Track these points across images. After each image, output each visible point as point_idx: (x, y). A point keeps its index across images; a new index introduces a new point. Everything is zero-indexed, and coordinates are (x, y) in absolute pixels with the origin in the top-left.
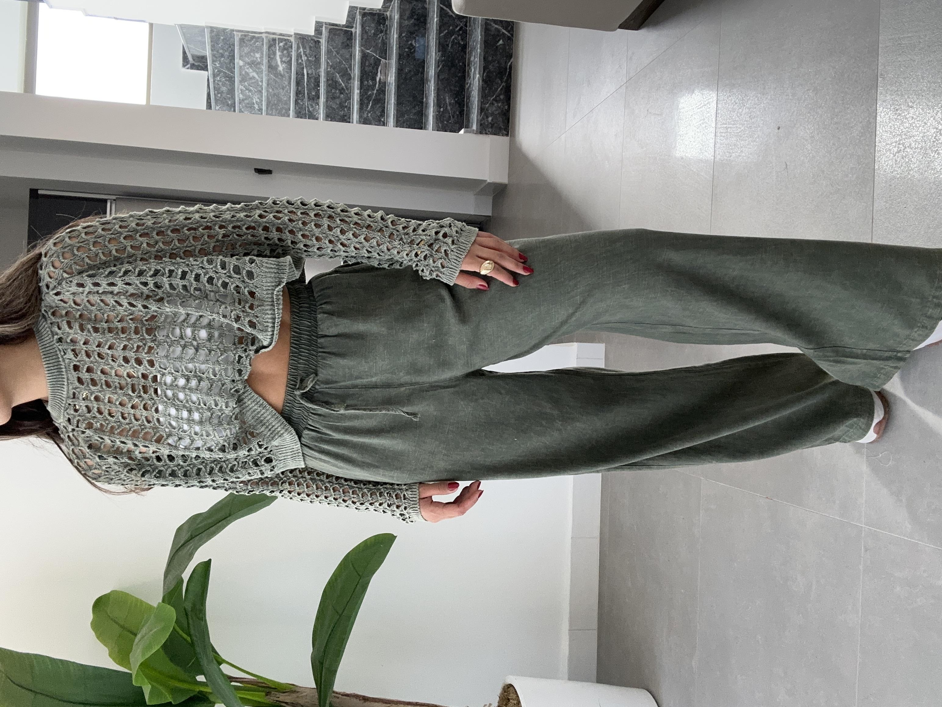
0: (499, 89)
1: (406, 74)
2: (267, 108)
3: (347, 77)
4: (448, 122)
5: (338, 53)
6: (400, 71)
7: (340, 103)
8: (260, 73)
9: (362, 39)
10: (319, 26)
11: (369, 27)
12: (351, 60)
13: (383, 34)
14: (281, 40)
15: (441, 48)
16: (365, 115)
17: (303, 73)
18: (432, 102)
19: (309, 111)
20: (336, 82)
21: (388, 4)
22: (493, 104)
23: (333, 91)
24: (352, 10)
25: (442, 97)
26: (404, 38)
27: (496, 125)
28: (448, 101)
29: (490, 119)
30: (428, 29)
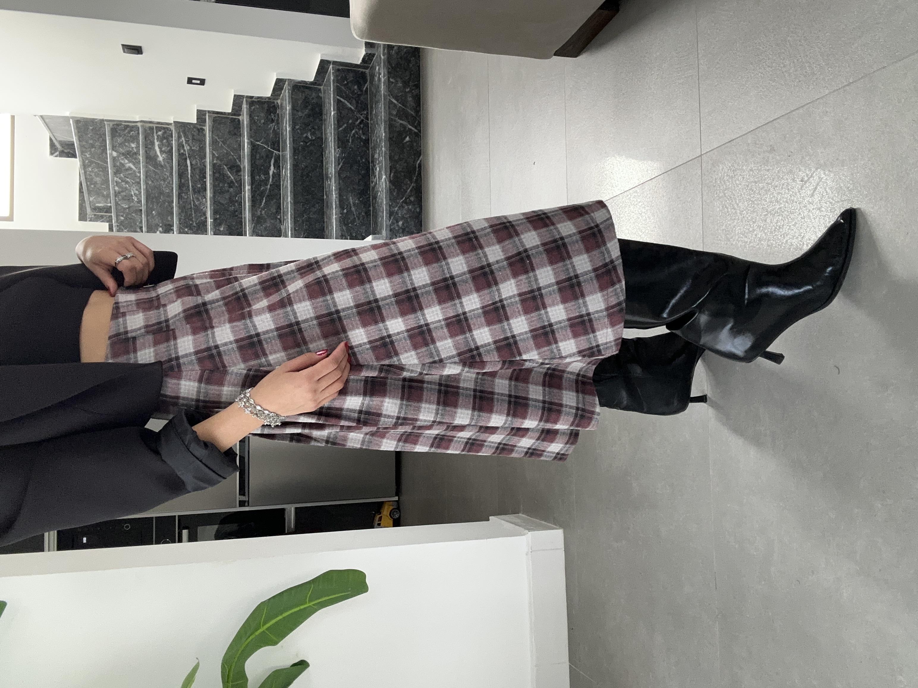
0: (409, 190)
1: (303, 169)
2: (147, 201)
3: (236, 169)
4: (353, 224)
5: (224, 144)
6: (295, 167)
7: (230, 198)
8: (137, 163)
9: (251, 130)
10: (201, 114)
11: (258, 116)
12: (240, 150)
13: (274, 124)
14: (158, 129)
15: (340, 144)
16: (259, 213)
17: (187, 164)
18: (334, 203)
19: (195, 205)
20: (224, 175)
21: (279, 92)
22: (403, 207)
23: (221, 185)
24: (238, 100)
25: (344, 197)
26: (299, 131)
27: (407, 229)
28: (351, 201)
29: (400, 223)
30: (325, 120)
